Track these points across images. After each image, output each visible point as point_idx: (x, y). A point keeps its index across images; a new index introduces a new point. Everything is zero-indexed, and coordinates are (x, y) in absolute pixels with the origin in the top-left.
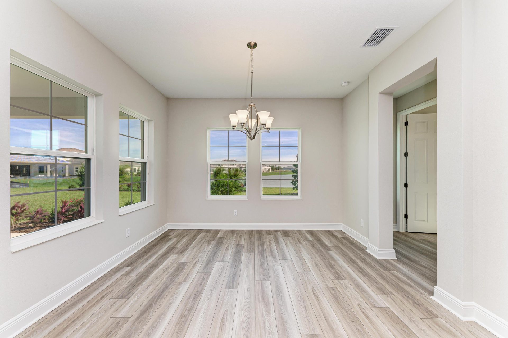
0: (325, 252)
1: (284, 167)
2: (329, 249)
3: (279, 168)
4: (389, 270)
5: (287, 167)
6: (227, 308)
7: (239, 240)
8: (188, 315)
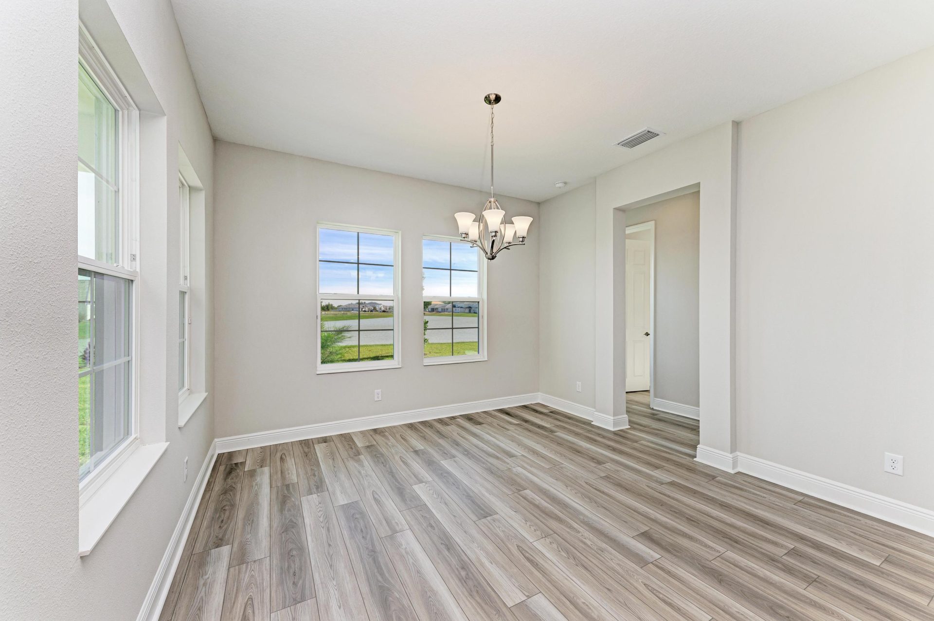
0: (551, 436)
1: (340, 306)
2: (552, 431)
3: (330, 307)
4: (636, 442)
5: (346, 305)
6: (515, 543)
7: (408, 444)
8: (470, 574)
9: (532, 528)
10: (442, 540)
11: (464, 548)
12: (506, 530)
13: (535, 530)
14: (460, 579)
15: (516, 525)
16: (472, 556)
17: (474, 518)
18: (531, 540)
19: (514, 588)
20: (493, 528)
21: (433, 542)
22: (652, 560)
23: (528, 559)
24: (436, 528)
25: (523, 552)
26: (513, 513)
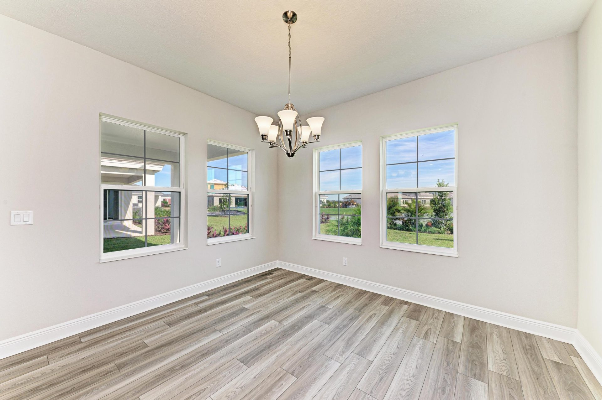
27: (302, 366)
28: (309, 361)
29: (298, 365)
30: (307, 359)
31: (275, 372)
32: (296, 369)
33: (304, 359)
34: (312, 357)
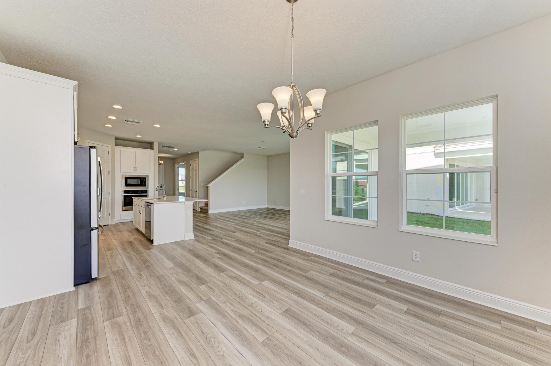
9: (258, 308)
10: (302, 295)
11: (289, 293)
12: (273, 304)
13: (257, 307)
14: (285, 284)
15: (268, 308)
16: (285, 291)
17: (292, 308)
18: (259, 301)
19: (265, 284)
20: (280, 304)
21: (306, 294)
22: (202, 302)
23: (260, 293)
24: (309, 300)
25: (263, 296)
26: (270, 316)
27: (276, 347)
28: (282, 354)
29: (276, 344)
30: (284, 352)
31: (272, 328)
32: (272, 342)
33: (285, 350)
34: (286, 357)
